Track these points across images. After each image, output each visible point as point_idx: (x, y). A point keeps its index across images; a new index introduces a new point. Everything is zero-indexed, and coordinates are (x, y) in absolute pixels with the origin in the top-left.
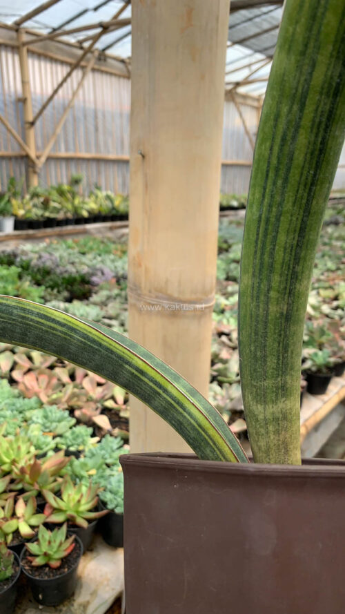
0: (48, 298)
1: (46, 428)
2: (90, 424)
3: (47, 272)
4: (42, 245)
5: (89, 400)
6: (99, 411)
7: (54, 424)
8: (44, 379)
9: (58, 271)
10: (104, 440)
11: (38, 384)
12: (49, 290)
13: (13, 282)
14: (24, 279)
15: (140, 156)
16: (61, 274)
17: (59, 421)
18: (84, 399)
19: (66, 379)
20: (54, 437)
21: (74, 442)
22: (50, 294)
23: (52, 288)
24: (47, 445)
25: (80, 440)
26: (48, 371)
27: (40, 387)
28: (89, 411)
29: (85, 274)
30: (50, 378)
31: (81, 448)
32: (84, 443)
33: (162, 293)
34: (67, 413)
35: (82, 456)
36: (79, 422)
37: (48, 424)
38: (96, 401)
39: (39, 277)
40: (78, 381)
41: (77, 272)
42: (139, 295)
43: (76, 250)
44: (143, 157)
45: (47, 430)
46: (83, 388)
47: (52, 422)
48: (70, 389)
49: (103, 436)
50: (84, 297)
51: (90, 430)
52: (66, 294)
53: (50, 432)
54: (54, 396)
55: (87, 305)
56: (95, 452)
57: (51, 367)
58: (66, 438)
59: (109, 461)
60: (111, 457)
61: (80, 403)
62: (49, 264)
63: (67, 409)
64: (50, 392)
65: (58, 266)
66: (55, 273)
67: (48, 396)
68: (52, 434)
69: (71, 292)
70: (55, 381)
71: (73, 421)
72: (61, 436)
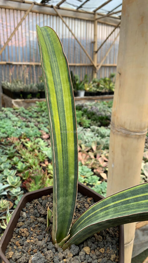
0: (92, 124)
1: (82, 174)
2: (99, 175)
3: (93, 114)
4: (94, 103)
5: (100, 166)
6: (103, 171)
7: (85, 173)
8: (84, 155)
9: (98, 114)
10: (103, 183)
11: (82, 157)
12: (93, 121)
13: (80, 117)
14: (84, 116)
15: (119, 74)
16: (99, 115)
17: (87, 172)
18: (98, 166)
19: (92, 157)
20: (84, 178)
21: (91, 181)
22: (93, 123)
23: (94, 120)
24: (81, 180)
25: (94, 181)
26: (86, 153)
27: (82, 158)
28: (99, 170)
29: (108, 116)
30: (87, 155)
31: (94, 184)
32: (95, 182)
33: (122, 127)
34: (90, 170)
35: (93, 187)
36: (95, 174)
37: (83, 173)
38: (103, 167)
39: (90, 116)
40: (97, 158)
41: (106, 115)
42: (114, 127)
43: (107, 106)
44: (120, 74)
45: (82, 175)
46: (98, 161)
47: (84, 172)
48: (93, 161)
49: (103, 181)
50: (106, 125)
51: (98, 178)
52: (99, 123)
53: (83, 175)
54: (87, 162)
55: (106, 129)
56: (98, 186)
57: (88, 152)
58: (89, 179)
59: (103, 191)
60: (104, 190)
61: (96, 167)
62: (95, 111)
63: (91, 168)
64: (86, 161)
65: (98, 112)
66: (96, 115)
67: (85, 162)
68: (84, 176)
69: (101, 123)
70: (88, 157)
71: (93, 173)
72: (87, 178)
